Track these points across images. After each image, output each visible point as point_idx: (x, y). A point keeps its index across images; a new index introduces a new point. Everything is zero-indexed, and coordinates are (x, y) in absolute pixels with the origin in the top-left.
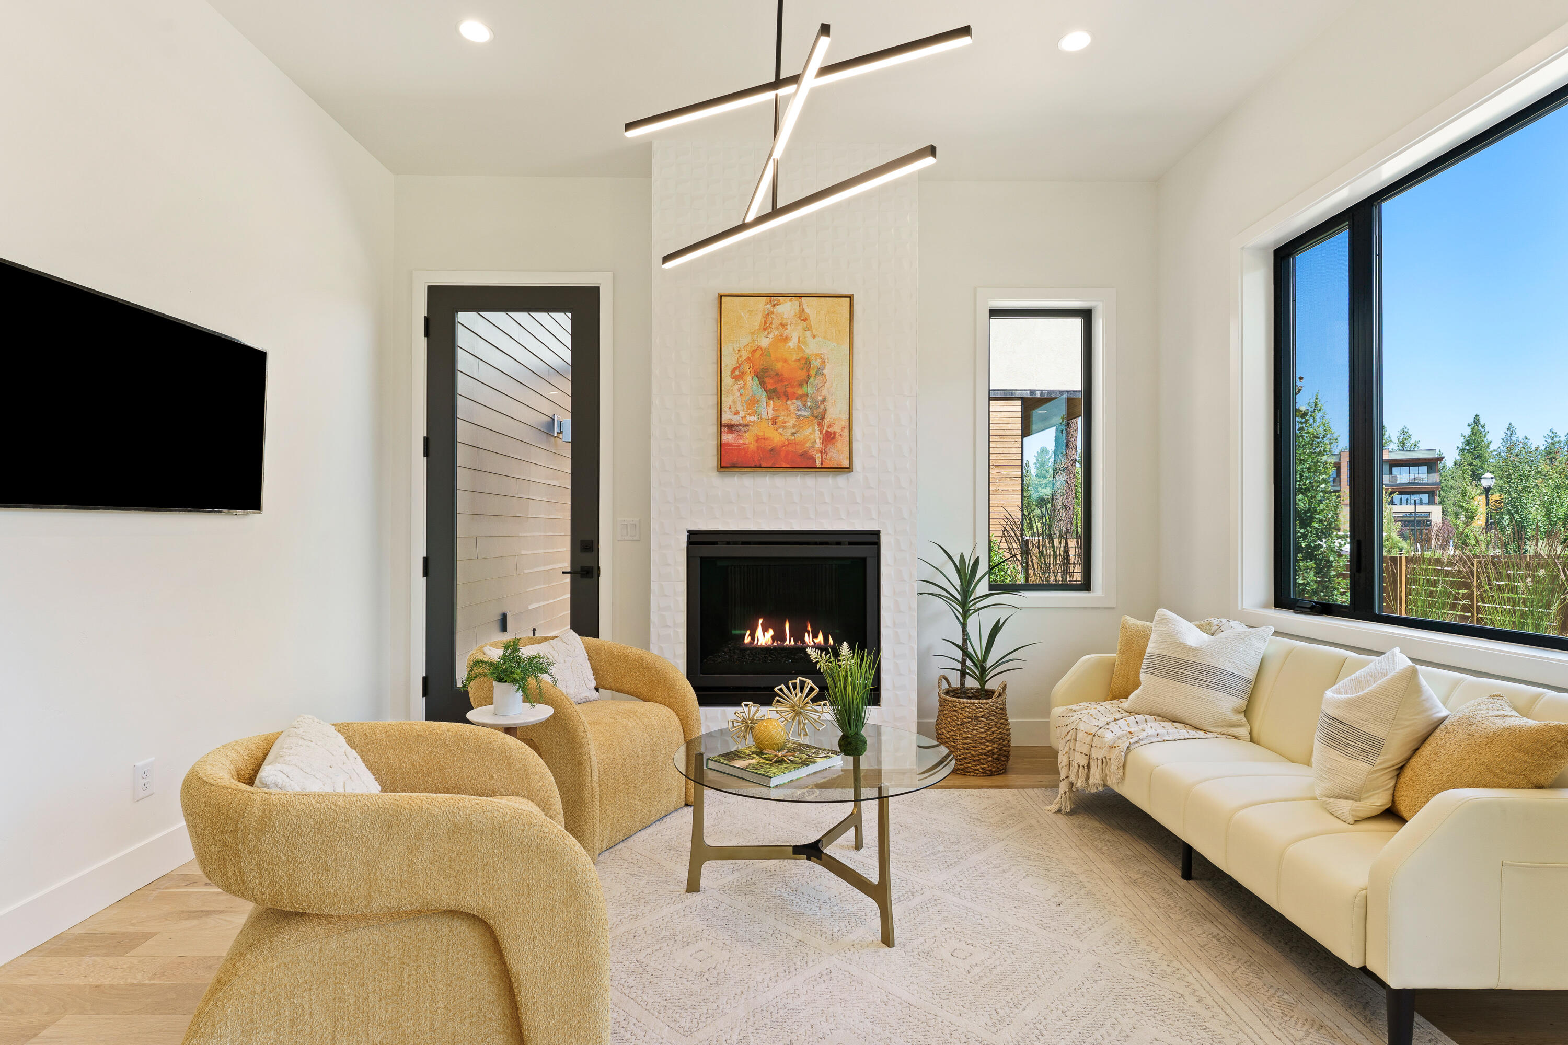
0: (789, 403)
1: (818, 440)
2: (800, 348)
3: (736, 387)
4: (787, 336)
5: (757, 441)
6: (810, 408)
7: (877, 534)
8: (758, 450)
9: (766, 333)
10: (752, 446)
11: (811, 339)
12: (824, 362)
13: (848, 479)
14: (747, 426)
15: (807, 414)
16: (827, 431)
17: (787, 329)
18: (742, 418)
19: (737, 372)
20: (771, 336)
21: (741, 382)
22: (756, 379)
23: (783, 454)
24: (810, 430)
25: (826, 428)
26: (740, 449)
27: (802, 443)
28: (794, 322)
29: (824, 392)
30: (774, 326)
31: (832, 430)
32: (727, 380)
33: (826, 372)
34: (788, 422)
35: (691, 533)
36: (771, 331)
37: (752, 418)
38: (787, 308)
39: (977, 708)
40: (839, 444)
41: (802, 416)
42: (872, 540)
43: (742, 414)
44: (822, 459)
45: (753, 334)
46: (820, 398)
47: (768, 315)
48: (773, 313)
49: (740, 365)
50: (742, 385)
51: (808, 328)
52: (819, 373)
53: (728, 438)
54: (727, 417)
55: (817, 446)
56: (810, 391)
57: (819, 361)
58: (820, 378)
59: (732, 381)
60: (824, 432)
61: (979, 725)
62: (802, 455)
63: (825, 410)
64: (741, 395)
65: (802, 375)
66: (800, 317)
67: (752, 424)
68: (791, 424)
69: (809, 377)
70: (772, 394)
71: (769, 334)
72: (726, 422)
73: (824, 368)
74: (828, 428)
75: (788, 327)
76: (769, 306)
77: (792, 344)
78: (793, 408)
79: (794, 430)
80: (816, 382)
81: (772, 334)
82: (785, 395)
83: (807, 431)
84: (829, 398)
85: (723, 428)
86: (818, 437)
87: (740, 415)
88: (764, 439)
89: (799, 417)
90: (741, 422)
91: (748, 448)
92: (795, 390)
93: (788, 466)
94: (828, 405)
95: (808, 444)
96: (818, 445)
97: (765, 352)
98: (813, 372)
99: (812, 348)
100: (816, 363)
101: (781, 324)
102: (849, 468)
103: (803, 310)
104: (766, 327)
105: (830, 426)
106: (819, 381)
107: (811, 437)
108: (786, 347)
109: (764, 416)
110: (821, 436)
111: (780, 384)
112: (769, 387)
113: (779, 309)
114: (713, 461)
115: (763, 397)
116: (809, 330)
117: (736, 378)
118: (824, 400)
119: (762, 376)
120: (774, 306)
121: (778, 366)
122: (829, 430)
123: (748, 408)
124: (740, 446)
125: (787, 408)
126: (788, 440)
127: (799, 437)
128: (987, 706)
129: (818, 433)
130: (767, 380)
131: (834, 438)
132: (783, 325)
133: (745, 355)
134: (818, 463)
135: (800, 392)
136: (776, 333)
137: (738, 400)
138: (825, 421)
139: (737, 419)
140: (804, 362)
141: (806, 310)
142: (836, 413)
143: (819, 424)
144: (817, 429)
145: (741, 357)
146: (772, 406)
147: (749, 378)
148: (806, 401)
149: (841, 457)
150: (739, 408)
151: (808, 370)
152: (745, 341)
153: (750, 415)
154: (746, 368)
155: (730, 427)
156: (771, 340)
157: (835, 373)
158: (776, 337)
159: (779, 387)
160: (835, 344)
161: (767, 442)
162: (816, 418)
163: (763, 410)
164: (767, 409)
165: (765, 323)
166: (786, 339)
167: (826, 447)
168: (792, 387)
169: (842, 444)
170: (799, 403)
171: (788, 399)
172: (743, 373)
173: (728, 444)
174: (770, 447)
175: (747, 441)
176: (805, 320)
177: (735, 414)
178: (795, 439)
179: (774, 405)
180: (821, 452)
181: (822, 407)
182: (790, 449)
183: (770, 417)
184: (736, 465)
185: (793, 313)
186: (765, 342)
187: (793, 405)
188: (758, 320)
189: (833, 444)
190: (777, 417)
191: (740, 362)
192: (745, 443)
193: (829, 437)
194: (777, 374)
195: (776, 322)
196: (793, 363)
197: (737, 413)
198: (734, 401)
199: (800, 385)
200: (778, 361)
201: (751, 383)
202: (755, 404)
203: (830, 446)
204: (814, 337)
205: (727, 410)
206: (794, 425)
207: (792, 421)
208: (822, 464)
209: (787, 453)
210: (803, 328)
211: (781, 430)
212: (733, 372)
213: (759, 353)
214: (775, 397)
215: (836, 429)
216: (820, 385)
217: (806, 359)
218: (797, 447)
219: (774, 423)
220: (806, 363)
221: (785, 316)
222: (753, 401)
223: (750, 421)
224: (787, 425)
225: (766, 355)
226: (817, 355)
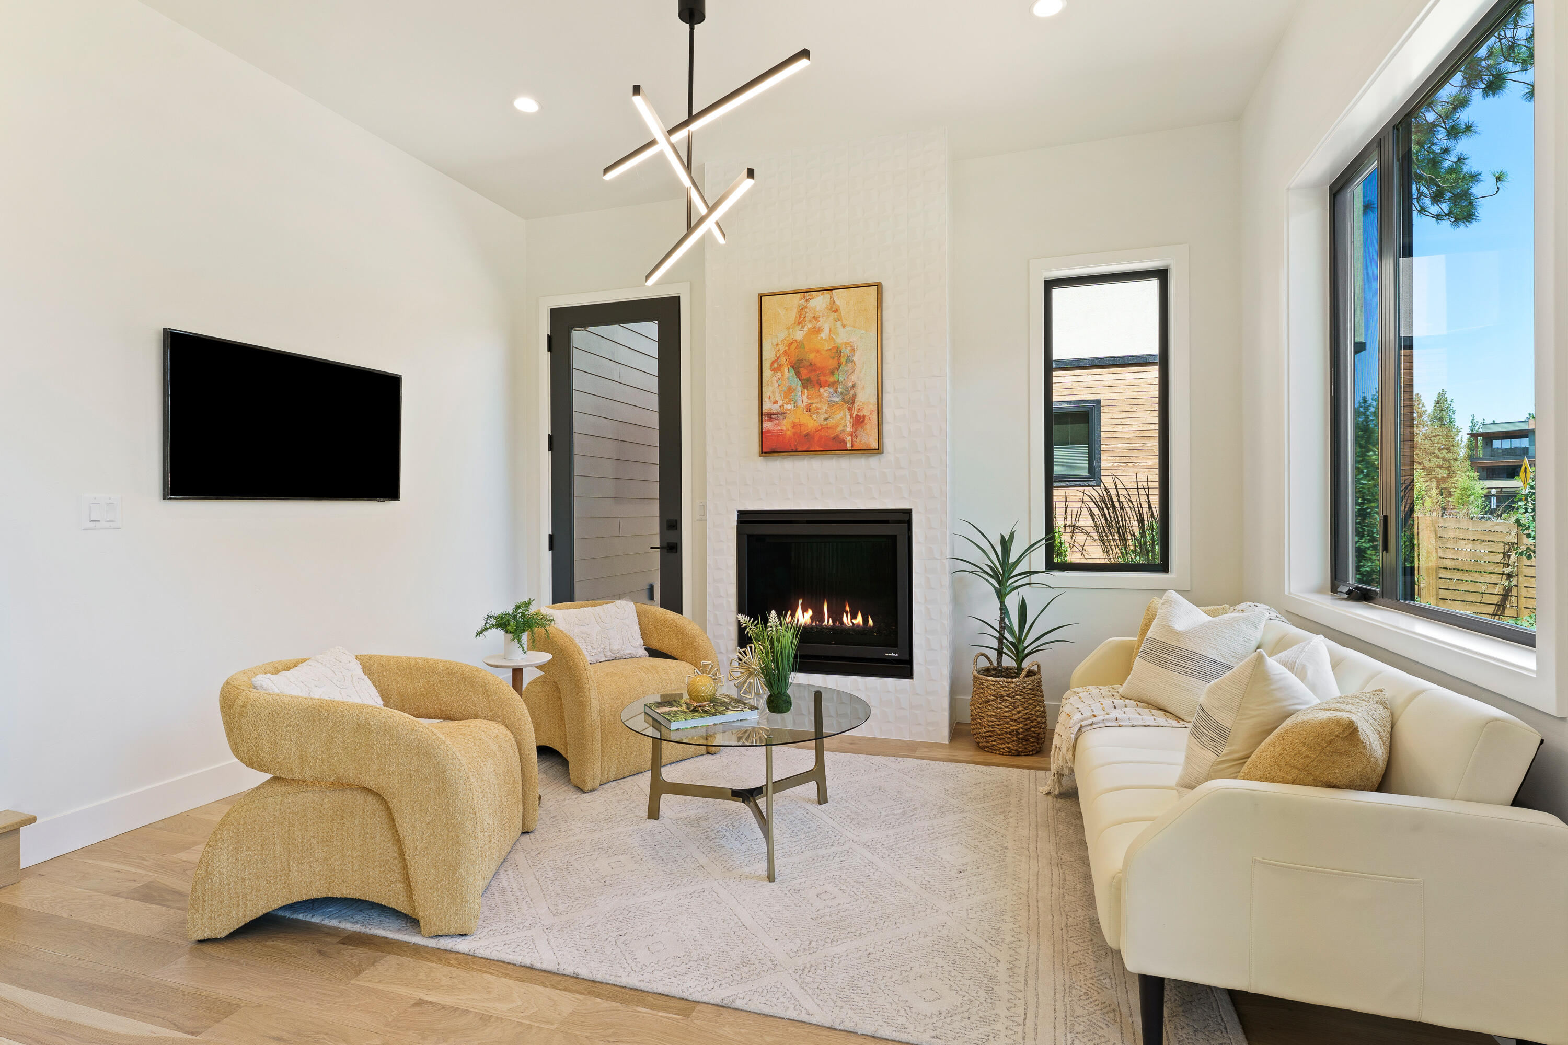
0: (822, 390)
1: (848, 424)
2: (831, 339)
3: (775, 378)
4: (819, 328)
5: (793, 427)
6: (841, 394)
7: (908, 512)
8: (794, 435)
9: (800, 326)
10: (789, 433)
11: (842, 329)
12: (853, 349)
13: (880, 460)
14: (784, 413)
15: (838, 399)
16: (857, 415)
17: (819, 321)
18: (781, 407)
19: (775, 365)
20: (805, 329)
21: (779, 373)
22: (792, 370)
23: (816, 439)
24: (841, 415)
25: (855, 413)
26: (779, 435)
27: (834, 428)
28: (826, 314)
29: (854, 378)
30: (808, 319)
31: (861, 414)
32: (767, 373)
33: (855, 359)
34: (821, 408)
35: (741, 513)
36: (805, 325)
37: (789, 407)
38: (819, 302)
39: (1002, 687)
40: (868, 427)
41: (833, 402)
42: (904, 518)
43: (780, 403)
44: (852, 441)
45: (788, 328)
46: (850, 384)
47: (802, 310)
48: (806, 307)
49: (778, 358)
50: (780, 376)
51: (838, 319)
52: (849, 360)
53: (768, 425)
54: (767, 407)
55: (847, 430)
56: (841, 378)
57: (849, 349)
58: (850, 365)
59: (771, 373)
60: (854, 416)
61: (1003, 704)
62: (834, 438)
63: (855, 395)
64: (779, 386)
65: (833, 363)
66: (831, 308)
67: (789, 412)
68: (824, 410)
69: (840, 364)
70: (806, 383)
71: (803, 327)
72: (766, 411)
73: (853, 355)
74: (858, 412)
75: (821, 319)
76: (803, 301)
77: (824, 335)
78: (825, 395)
79: (826, 416)
80: (846, 369)
81: (806, 327)
82: (818, 383)
83: (838, 416)
84: (858, 383)
85: (764, 417)
86: (848, 421)
87: (779, 404)
88: (800, 425)
90: (779, 410)
91: (786, 434)
92: (827, 378)
93: (822, 449)
94: (858, 390)
95: (839, 429)
96: (849, 429)
97: (800, 345)
98: (843, 360)
99: (843, 337)
100: (846, 351)
101: (814, 317)
102: (879, 449)
103: (834, 302)
104: (800, 321)
105: (859, 410)
106: (848, 368)
107: (842, 421)
108: (819, 338)
109: (799, 403)
110: (852, 420)
111: (813, 373)
112: (804, 377)
113: (812, 303)
114: (755, 448)
115: (799, 388)
116: (839, 320)
117: (774, 370)
118: (854, 386)
119: (796, 367)
120: (807, 301)
121: (812, 356)
122: (859, 414)
123: (785, 398)
124: (778, 432)
125: (820, 396)
126: (821, 425)
127: (831, 422)
128: (1012, 686)
129: (848, 418)
130: (801, 370)
131: (863, 421)
132: (815, 318)
133: (782, 348)
134: (849, 446)
135: (831, 380)
136: (809, 326)
137: (777, 390)
138: (855, 405)
139: (775, 408)
140: (835, 351)
141: (836, 302)
142: (866, 397)
143: (850, 409)
144: (848, 414)
145: (778, 350)
146: (806, 395)
147: (786, 370)
148: (837, 388)
149: (870, 440)
150: (778, 397)
151: (839, 359)
152: (782, 335)
153: (787, 404)
154: (783, 360)
155: (770, 416)
156: (805, 332)
157: (865, 361)
158: (810, 330)
159: (813, 376)
160: (866, 332)
161: (802, 428)
162: (847, 403)
163: (799, 398)
164: (802, 397)
165: (800, 317)
166: (818, 331)
167: (856, 430)
168: (825, 375)
169: (871, 428)
170: (831, 390)
171: (821, 387)
172: (780, 365)
173: (768, 431)
174: (805, 433)
175: (784, 428)
176: (835, 312)
177: (774, 403)
178: (827, 424)
179: (808, 393)
180: (851, 435)
181: (852, 392)
182: (823, 433)
183: (805, 404)
184: (776, 450)
185: (824, 306)
186: (799, 335)
187: (825, 392)
188: (793, 315)
189: (862, 427)
190: (811, 404)
191: (778, 356)
192: (782, 430)
193: (859, 421)
194: (811, 364)
195: (809, 315)
196: (825, 353)
197: (776, 402)
198: (773, 392)
199: (832, 373)
200: (811, 351)
201: (788, 373)
202: (791, 393)
203: (860, 428)
204: (844, 326)
205: (767, 399)
206: (827, 411)
207: (825, 407)
208: (852, 446)
209: (821, 437)
210: (834, 318)
211: (814, 416)
212: (772, 365)
213: (794, 345)
214: (809, 385)
215: (865, 412)
216: (850, 372)
217: (837, 348)
218: (830, 431)
219: (809, 409)
220: (837, 352)
221: (818, 309)
222: (790, 391)
223: (787, 409)
224: (820, 411)
225: (800, 347)
226: (847, 344)
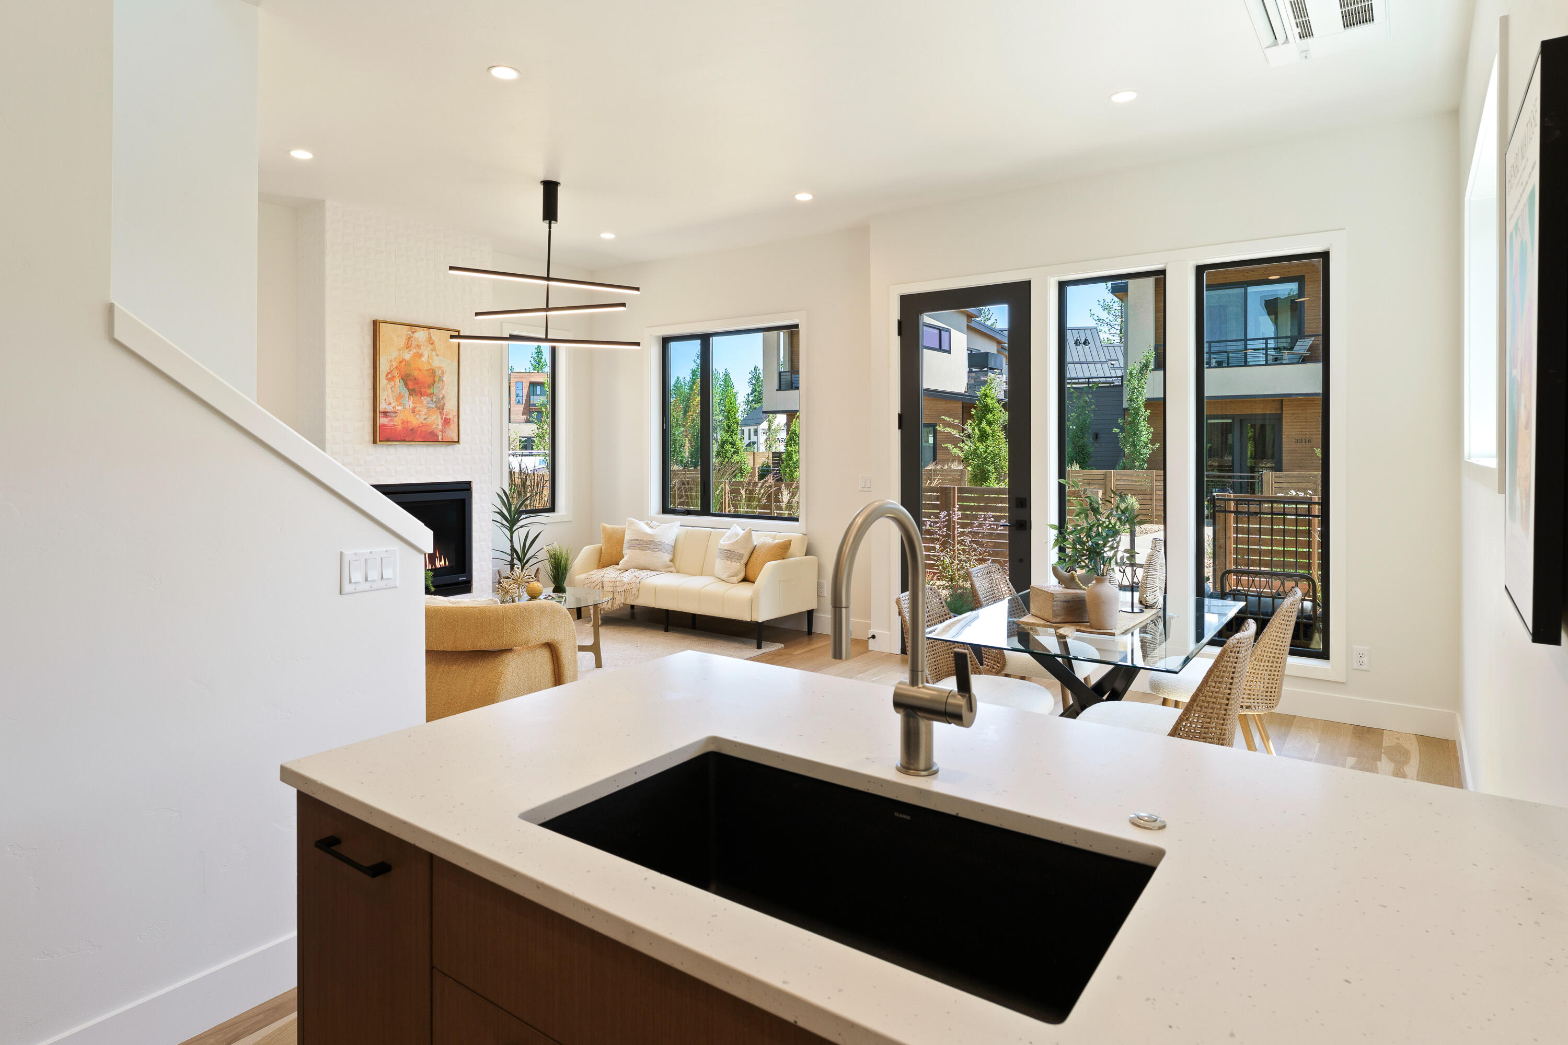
0: (422, 398)
1: (440, 424)
2: (429, 363)
3: (389, 386)
4: (421, 353)
5: (403, 423)
6: (435, 402)
7: (469, 483)
8: (403, 429)
9: (408, 350)
10: (399, 427)
11: (436, 357)
12: (443, 372)
13: (457, 448)
14: (396, 413)
15: (433, 406)
17: (421, 349)
18: (393, 407)
19: (390, 376)
20: (411, 353)
21: (393, 383)
22: (402, 381)
23: (419, 432)
24: (435, 416)
25: (444, 416)
26: (392, 429)
27: (431, 425)
28: (425, 345)
29: (443, 392)
30: (413, 346)
31: (448, 417)
32: (383, 381)
33: (444, 379)
34: (422, 411)
37: (400, 408)
38: (421, 335)
40: (452, 426)
41: (431, 407)
42: (466, 487)
43: (393, 405)
44: (442, 435)
45: (399, 350)
46: (441, 396)
47: (409, 339)
48: (412, 337)
49: (392, 371)
50: (393, 385)
51: (434, 350)
52: (441, 380)
53: (383, 421)
54: (383, 406)
55: (439, 427)
56: (435, 391)
57: (441, 371)
58: (441, 382)
59: (386, 382)
60: (443, 418)
62: (430, 433)
63: (444, 404)
64: (392, 392)
65: (430, 380)
66: (429, 341)
67: (400, 412)
68: (424, 413)
69: (434, 381)
70: (412, 392)
71: (410, 351)
72: (380, 410)
73: (443, 377)
75: (422, 347)
76: (410, 332)
77: (424, 359)
78: (425, 402)
79: (426, 417)
80: (439, 385)
81: (412, 352)
82: (420, 393)
83: (434, 418)
84: (446, 395)
85: (380, 414)
86: (440, 422)
88: (407, 422)
89: (428, 408)
90: (392, 410)
91: (397, 428)
92: (426, 390)
93: (422, 440)
94: (446, 401)
95: (434, 426)
96: (440, 427)
97: (408, 364)
98: (437, 379)
99: (436, 363)
100: (438, 373)
101: (417, 345)
102: (458, 442)
103: (431, 337)
104: (408, 346)
105: (447, 415)
107: (436, 421)
108: (421, 361)
109: (407, 406)
110: (442, 421)
112: (410, 387)
113: (416, 335)
114: (368, 437)
115: (407, 395)
117: (389, 380)
118: (443, 398)
119: (406, 379)
120: (413, 332)
121: (416, 373)
122: (446, 417)
123: (398, 401)
124: (389, 426)
125: (421, 402)
126: (422, 423)
127: (429, 421)
129: (440, 419)
130: (408, 382)
131: (449, 422)
132: (419, 346)
133: (395, 364)
134: (440, 439)
135: (429, 391)
136: (414, 351)
137: (391, 395)
138: (444, 411)
139: (389, 409)
140: (431, 372)
141: (433, 337)
142: (450, 406)
143: (441, 413)
144: (439, 416)
145: (390, 366)
146: (412, 400)
147: (397, 380)
148: (433, 398)
149: (453, 435)
150: (391, 400)
151: (434, 378)
152: (395, 354)
153: (398, 406)
154: (395, 373)
155: (385, 414)
156: (411, 355)
157: (449, 379)
158: (414, 354)
159: (416, 387)
160: (450, 361)
161: (409, 424)
162: (439, 409)
163: (406, 403)
164: (409, 402)
165: (408, 344)
166: (421, 356)
167: (445, 428)
168: (424, 388)
169: (454, 426)
170: (429, 399)
171: (422, 396)
172: (393, 377)
173: (384, 425)
174: (411, 427)
175: (396, 424)
176: (432, 344)
177: (389, 404)
178: (426, 423)
180: (442, 431)
181: (442, 401)
182: (424, 429)
183: (411, 407)
184: (386, 439)
185: (425, 339)
186: (407, 356)
187: (425, 400)
188: (403, 341)
189: (448, 426)
190: (415, 408)
191: (391, 369)
192: (395, 425)
193: (446, 422)
194: (415, 379)
195: (414, 344)
196: (425, 372)
197: (390, 404)
198: (388, 396)
199: (429, 387)
200: (415, 370)
201: (399, 383)
203: (447, 427)
204: (437, 356)
205: (383, 401)
206: (426, 413)
207: (425, 411)
208: (442, 439)
209: (421, 431)
210: (431, 349)
211: (417, 416)
212: (387, 375)
213: (403, 364)
214: (414, 394)
215: (450, 416)
216: (441, 387)
217: (433, 370)
218: (428, 427)
219: (413, 412)
220: (433, 372)
221: (420, 340)
222: (400, 397)
223: (398, 410)
224: (421, 413)
225: (408, 365)
226: (440, 368)
